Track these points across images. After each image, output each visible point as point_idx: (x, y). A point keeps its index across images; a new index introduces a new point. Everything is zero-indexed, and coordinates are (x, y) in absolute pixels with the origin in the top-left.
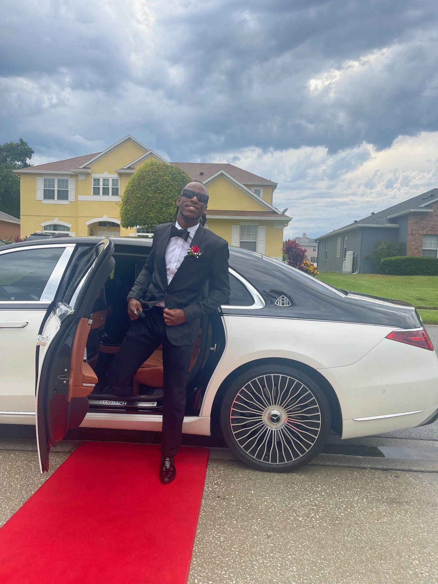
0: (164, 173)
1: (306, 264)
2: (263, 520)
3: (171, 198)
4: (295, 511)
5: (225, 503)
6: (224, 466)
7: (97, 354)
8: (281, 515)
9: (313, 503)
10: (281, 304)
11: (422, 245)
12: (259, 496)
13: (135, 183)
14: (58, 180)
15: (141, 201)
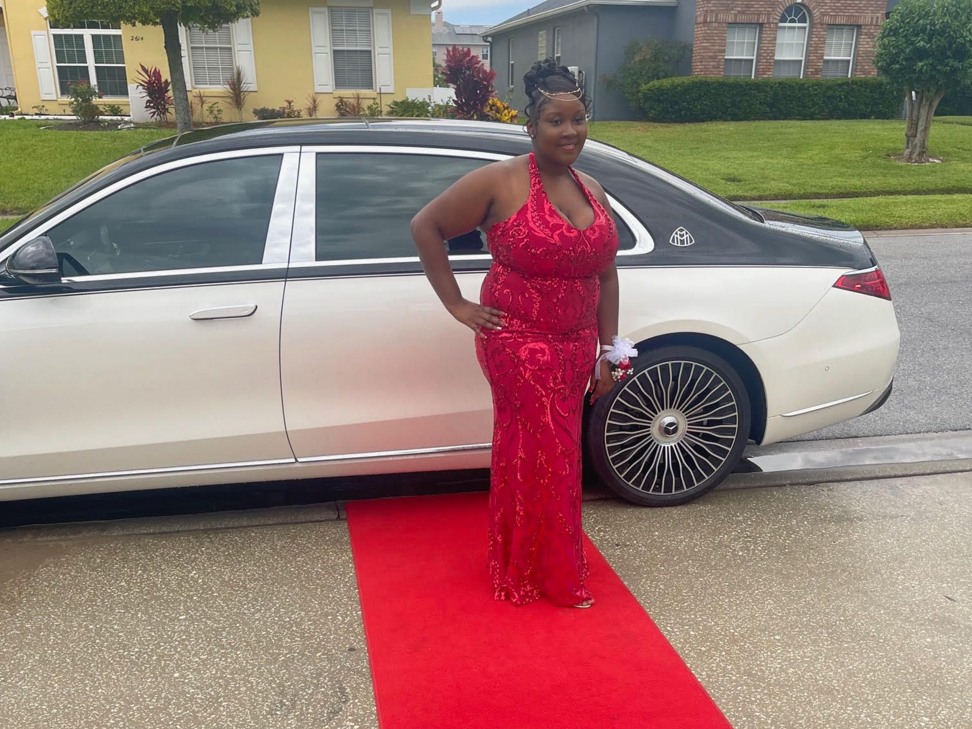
1: (494, 105)
2: (696, 561)
4: (727, 546)
5: (631, 550)
8: (714, 553)
9: (744, 535)
10: (679, 243)
11: (723, 48)
12: (669, 537)
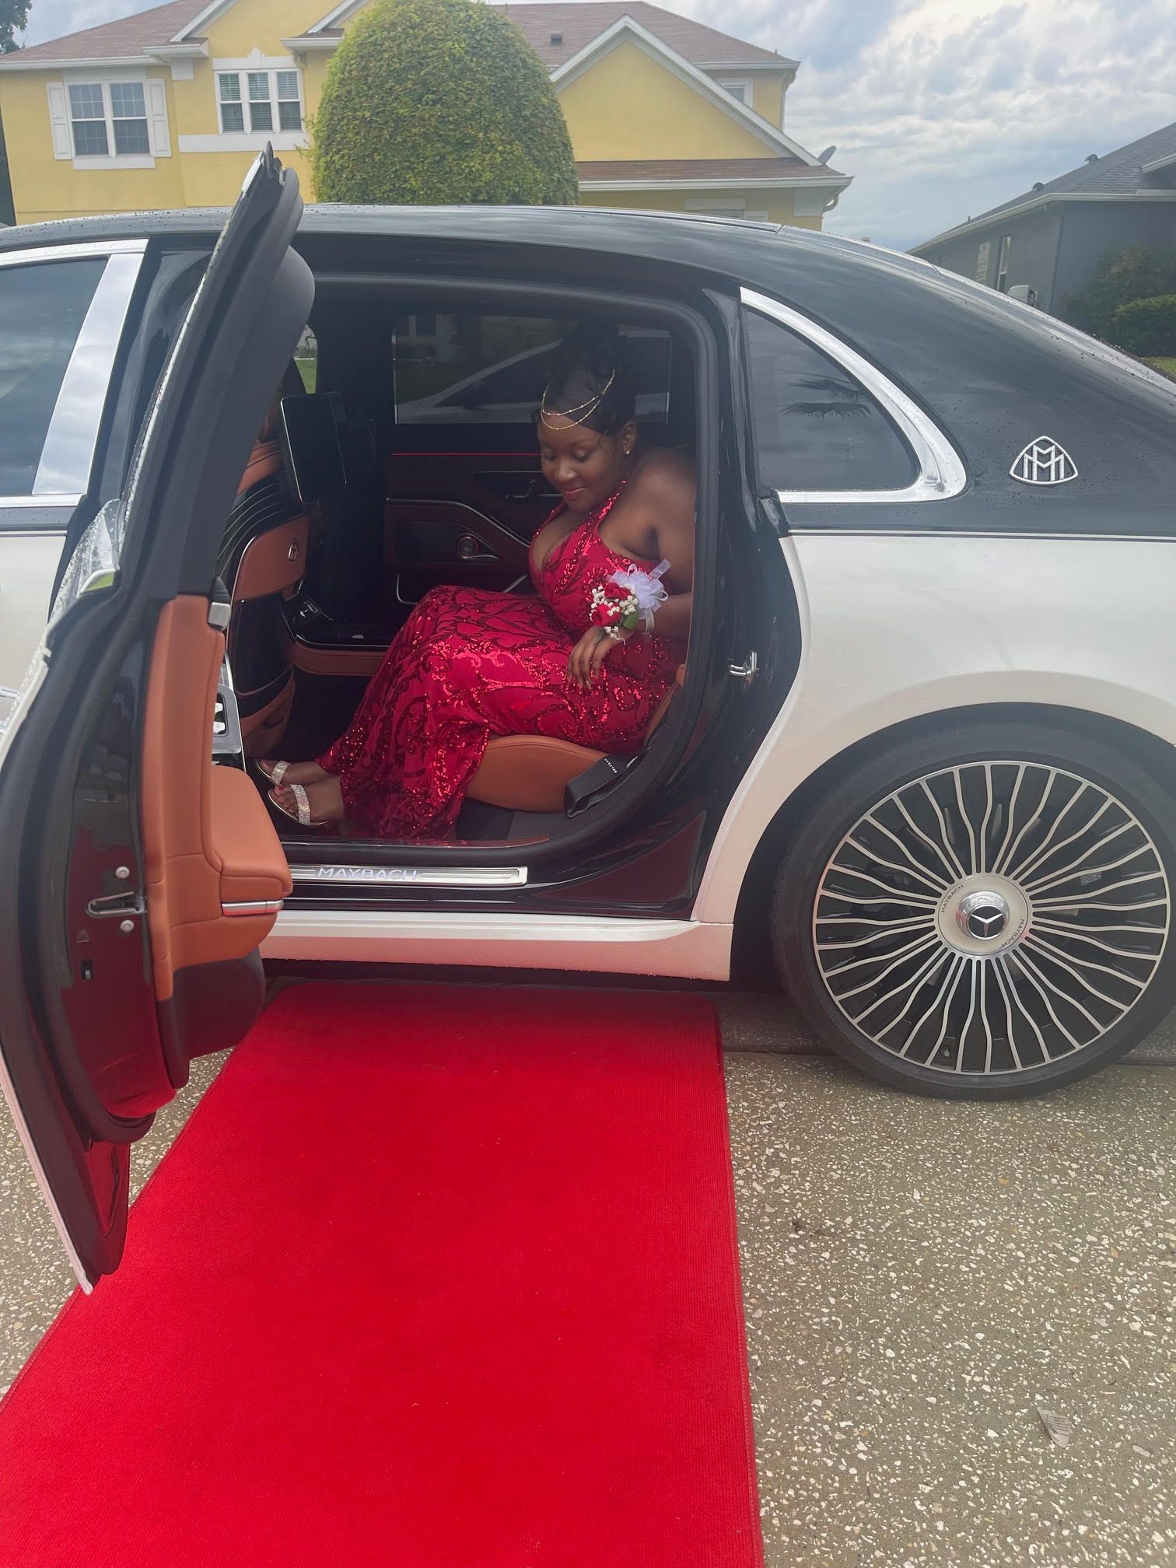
0: (444, 27)
2: (996, 1337)
3: (471, 117)
4: (1103, 1286)
5: (827, 1255)
6: (785, 1079)
7: (291, 686)
8: (1057, 1311)
9: (1158, 1243)
10: (1035, 477)
12: (947, 1215)
13: (350, 72)
14: (114, 87)
15: (376, 133)
